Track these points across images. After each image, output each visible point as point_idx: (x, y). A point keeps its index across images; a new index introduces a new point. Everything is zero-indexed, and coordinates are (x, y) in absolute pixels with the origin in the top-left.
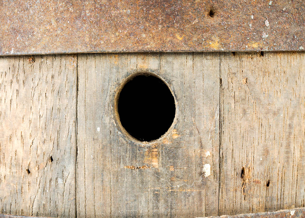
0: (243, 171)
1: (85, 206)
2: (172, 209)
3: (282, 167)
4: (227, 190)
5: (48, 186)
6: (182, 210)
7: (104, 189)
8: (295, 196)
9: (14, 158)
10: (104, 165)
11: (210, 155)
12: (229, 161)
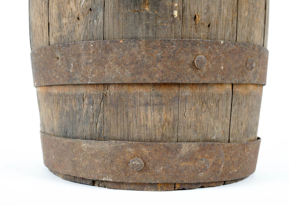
0: (195, 17)
1: (109, 34)
2: (156, 34)
3: (217, 17)
4: (187, 27)
5: (89, 25)
6: (161, 35)
7: (119, 24)
8: (224, 35)
9: (70, 12)
10: (119, 10)
11: (177, 6)
12: (188, 10)
